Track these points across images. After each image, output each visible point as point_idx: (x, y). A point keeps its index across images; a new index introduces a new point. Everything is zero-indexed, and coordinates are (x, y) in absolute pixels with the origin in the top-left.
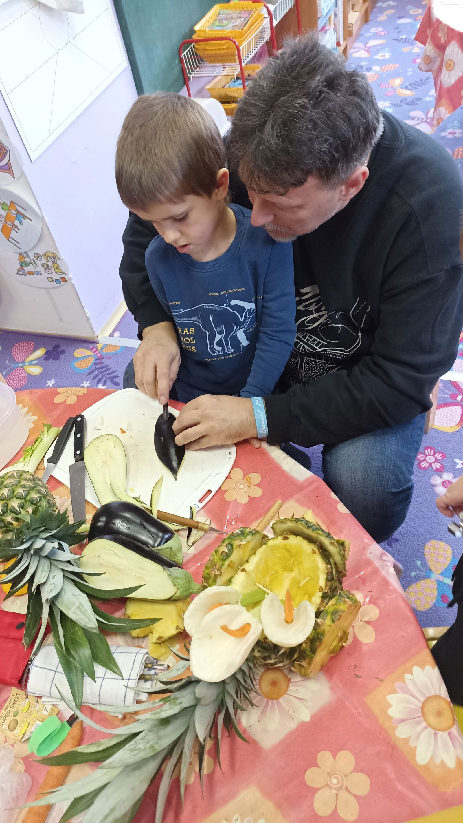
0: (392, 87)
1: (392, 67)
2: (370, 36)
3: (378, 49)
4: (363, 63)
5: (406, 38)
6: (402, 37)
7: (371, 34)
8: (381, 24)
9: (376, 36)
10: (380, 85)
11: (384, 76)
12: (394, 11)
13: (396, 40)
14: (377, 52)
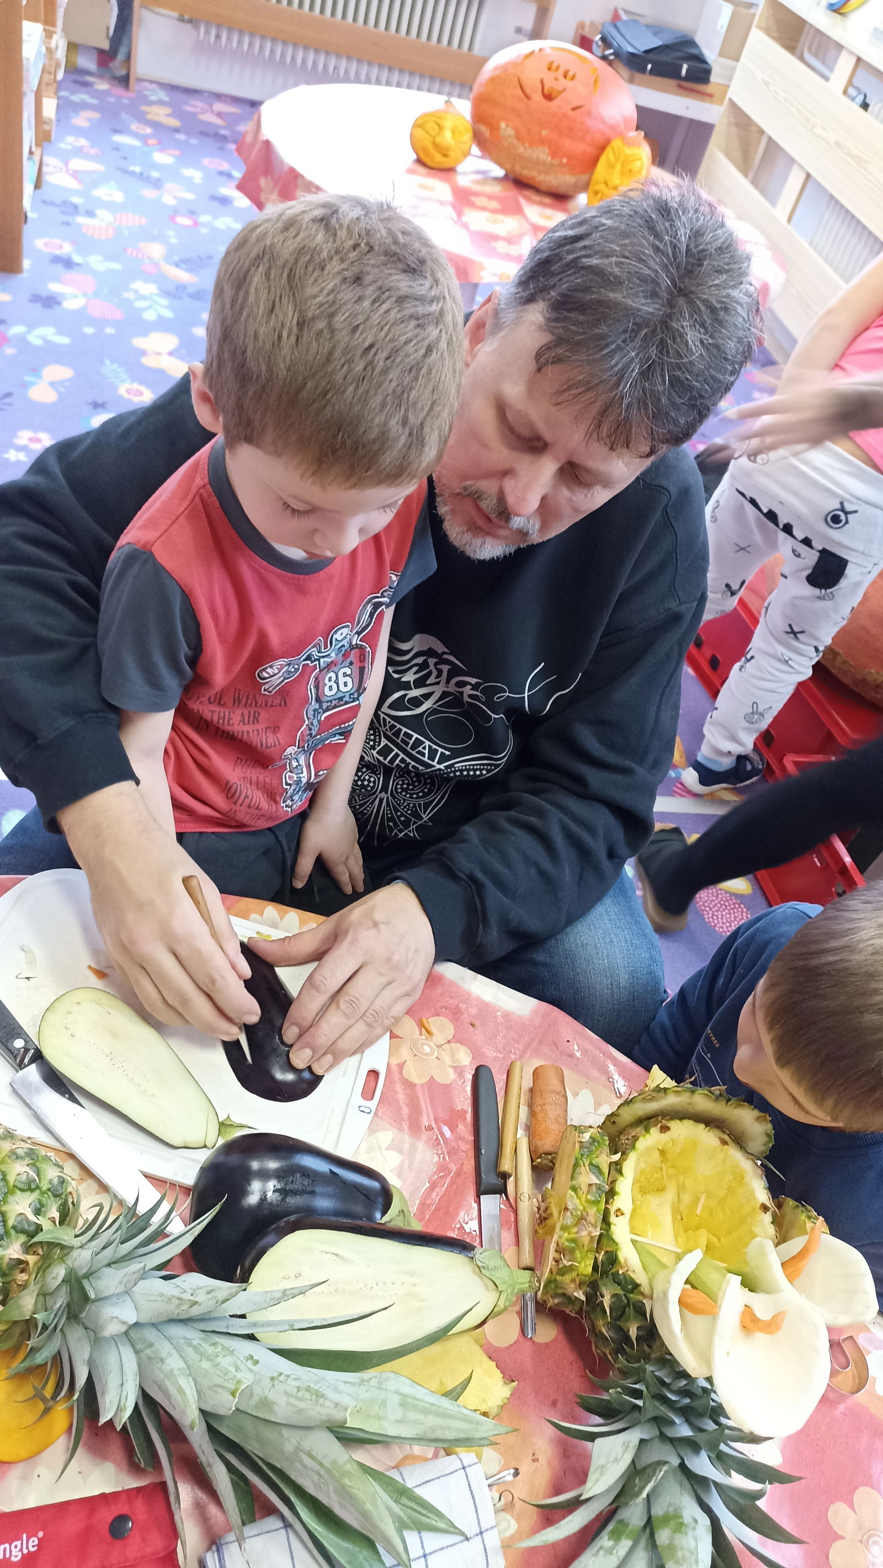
0: (148, 258)
1: (135, 220)
2: (67, 150)
3: (93, 181)
4: (75, 200)
5: (141, 174)
6: (132, 168)
7: (69, 147)
8: (78, 131)
9: (79, 152)
10: (125, 250)
11: (126, 233)
12: (96, 115)
13: (127, 172)
14: (95, 184)
